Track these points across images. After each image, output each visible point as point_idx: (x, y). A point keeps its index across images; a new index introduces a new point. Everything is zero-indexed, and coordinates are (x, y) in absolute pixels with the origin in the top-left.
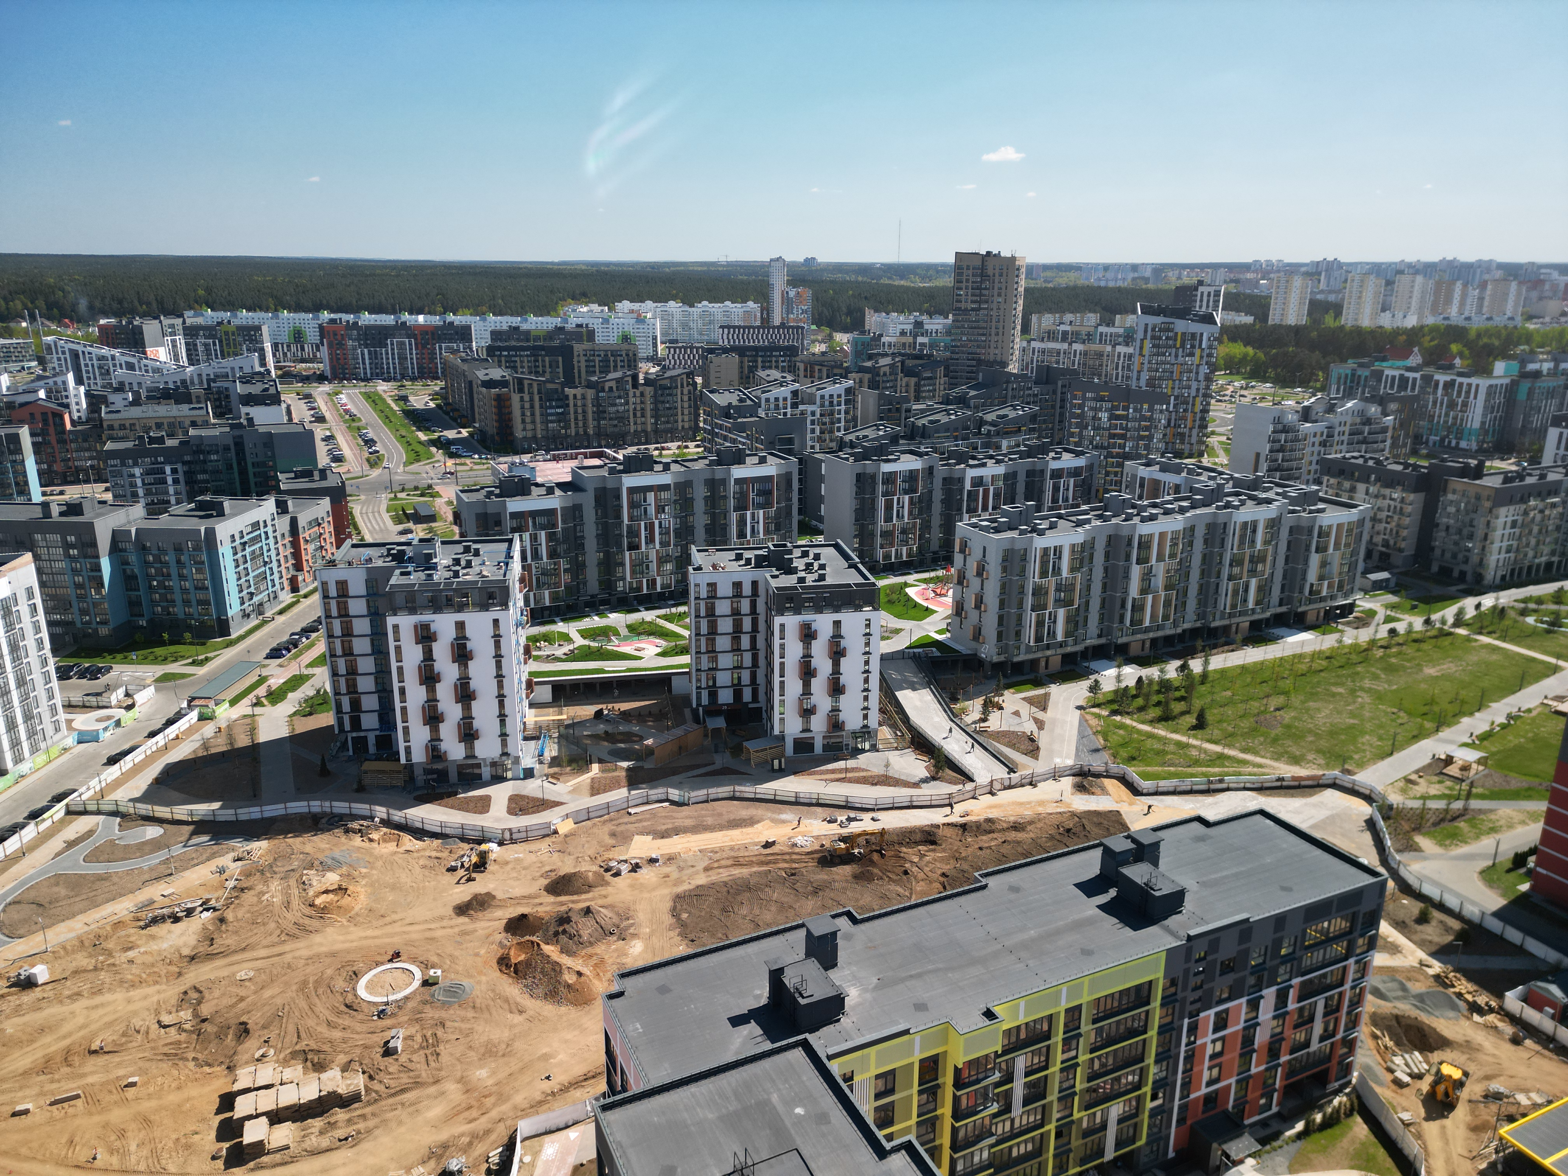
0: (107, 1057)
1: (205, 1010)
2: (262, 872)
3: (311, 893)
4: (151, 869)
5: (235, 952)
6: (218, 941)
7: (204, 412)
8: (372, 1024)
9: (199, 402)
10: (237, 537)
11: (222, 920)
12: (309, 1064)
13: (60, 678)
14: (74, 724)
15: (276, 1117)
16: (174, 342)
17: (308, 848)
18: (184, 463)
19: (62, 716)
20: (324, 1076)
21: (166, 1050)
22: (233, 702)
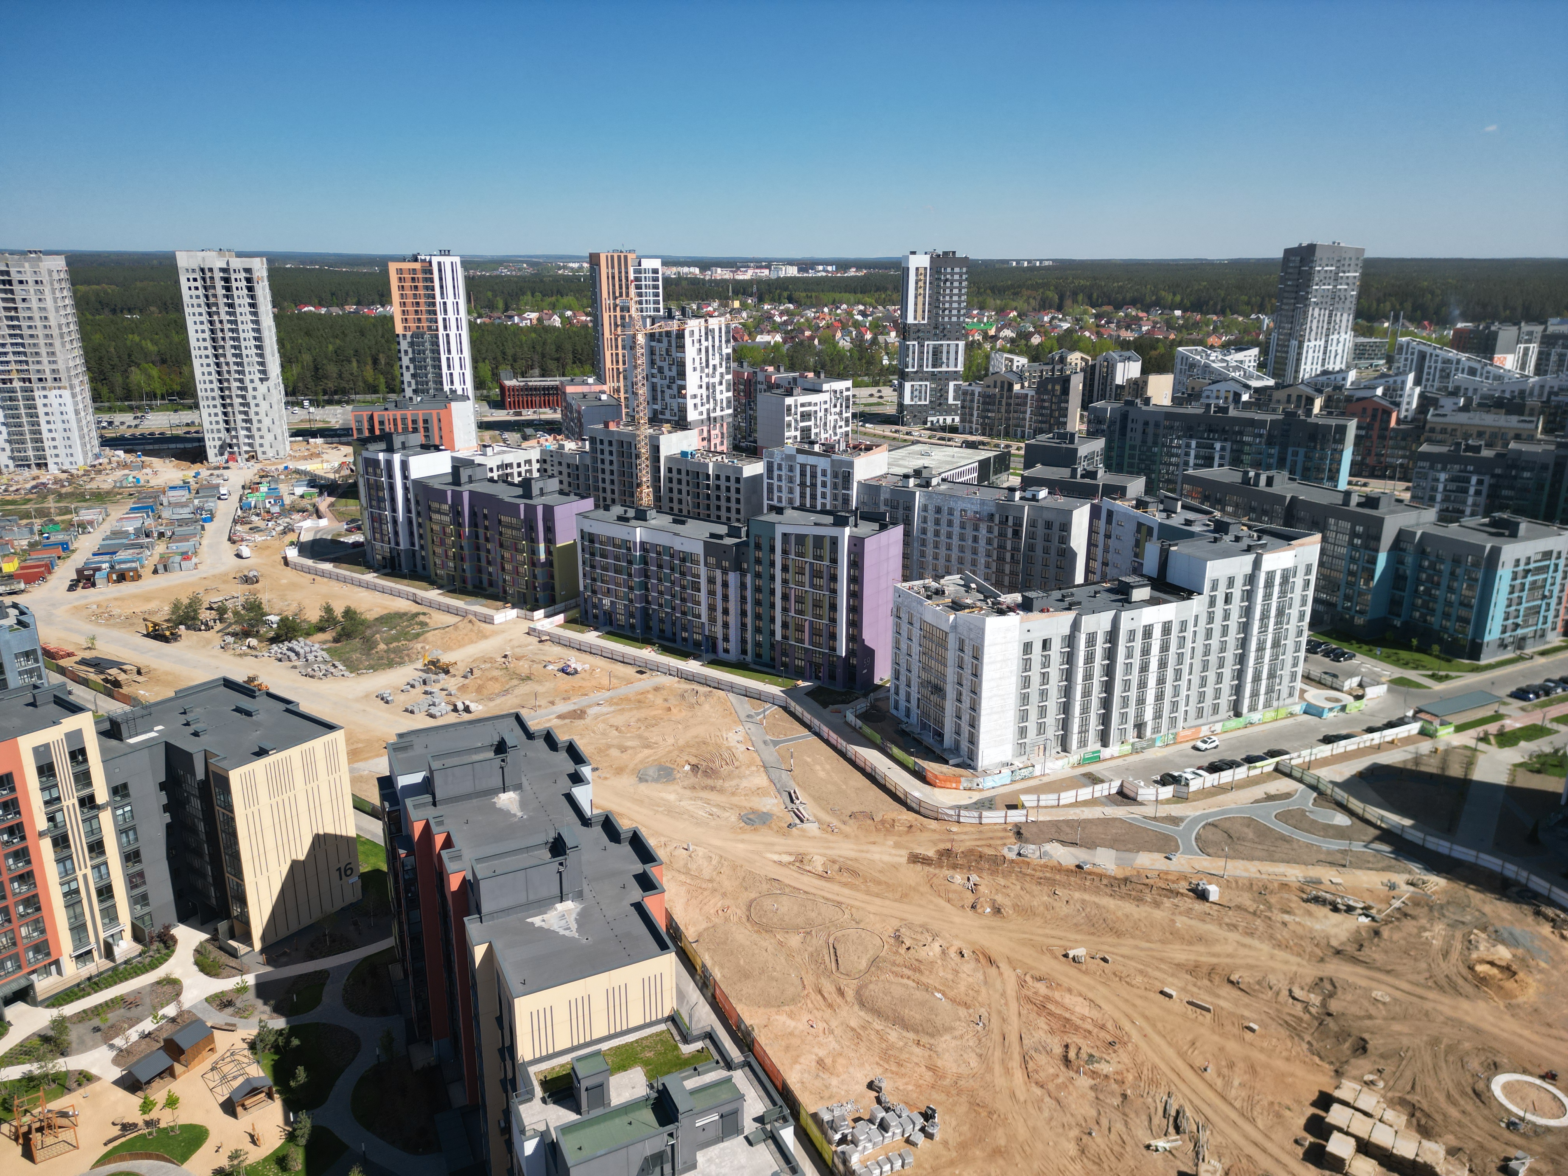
0: (1239, 993)
1: (1334, 1006)
2: (1431, 908)
3: (1474, 956)
4: (1329, 852)
5: (1379, 969)
6: (1366, 951)
7: (1532, 426)
8: (1497, 1129)
9: (1531, 415)
10: (1522, 563)
11: (1377, 933)
12: (1414, 1121)
13: (1308, 651)
14: (1306, 696)
15: (1365, 1147)
16: (1526, 350)
17: (1487, 909)
18: (1493, 476)
19: (1299, 684)
20: (1426, 1144)
21: (1288, 1018)
22: (1460, 729)
